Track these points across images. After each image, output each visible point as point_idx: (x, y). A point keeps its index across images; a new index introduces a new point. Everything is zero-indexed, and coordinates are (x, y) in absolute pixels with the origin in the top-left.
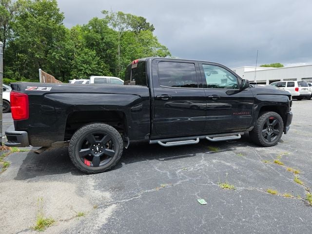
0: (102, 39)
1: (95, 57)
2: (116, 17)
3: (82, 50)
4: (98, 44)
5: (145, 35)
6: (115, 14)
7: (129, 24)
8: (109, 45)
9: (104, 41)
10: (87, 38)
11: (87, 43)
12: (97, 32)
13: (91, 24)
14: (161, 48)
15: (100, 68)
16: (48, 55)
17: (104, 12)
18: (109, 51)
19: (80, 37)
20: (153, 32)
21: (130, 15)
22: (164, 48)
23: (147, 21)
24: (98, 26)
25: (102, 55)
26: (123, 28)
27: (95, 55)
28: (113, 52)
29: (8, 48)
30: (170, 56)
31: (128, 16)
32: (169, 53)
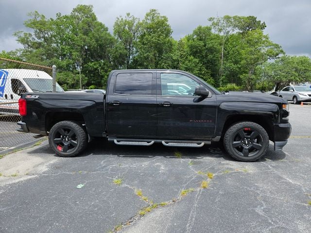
0: (205, 46)
1: (198, 63)
2: (222, 22)
3: (187, 58)
4: (201, 51)
5: (254, 34)
6: (220, 19)
7: (235, 26)
8: (211, 50)
9: (207, 47)
10: (191, 47)
11: (191, 51)
12: (201, 40)
13: (195, 33)
14: (272, 47)
15: (201, 74)
16: (158, 66)
17: (211, 19)
18: (210, 56)
19: (186, 47)
20: (264, 30)
21: (236, 17)
22: (277, 46)
23: (257, 20)
24: (202, 34)
25: (203, 62)
26: (229, 32)
27: (198, 62)
28: (214, 57)
29: (132, 62)
30: (284, 53)
31: (235, 18)
32: (282, 51)
